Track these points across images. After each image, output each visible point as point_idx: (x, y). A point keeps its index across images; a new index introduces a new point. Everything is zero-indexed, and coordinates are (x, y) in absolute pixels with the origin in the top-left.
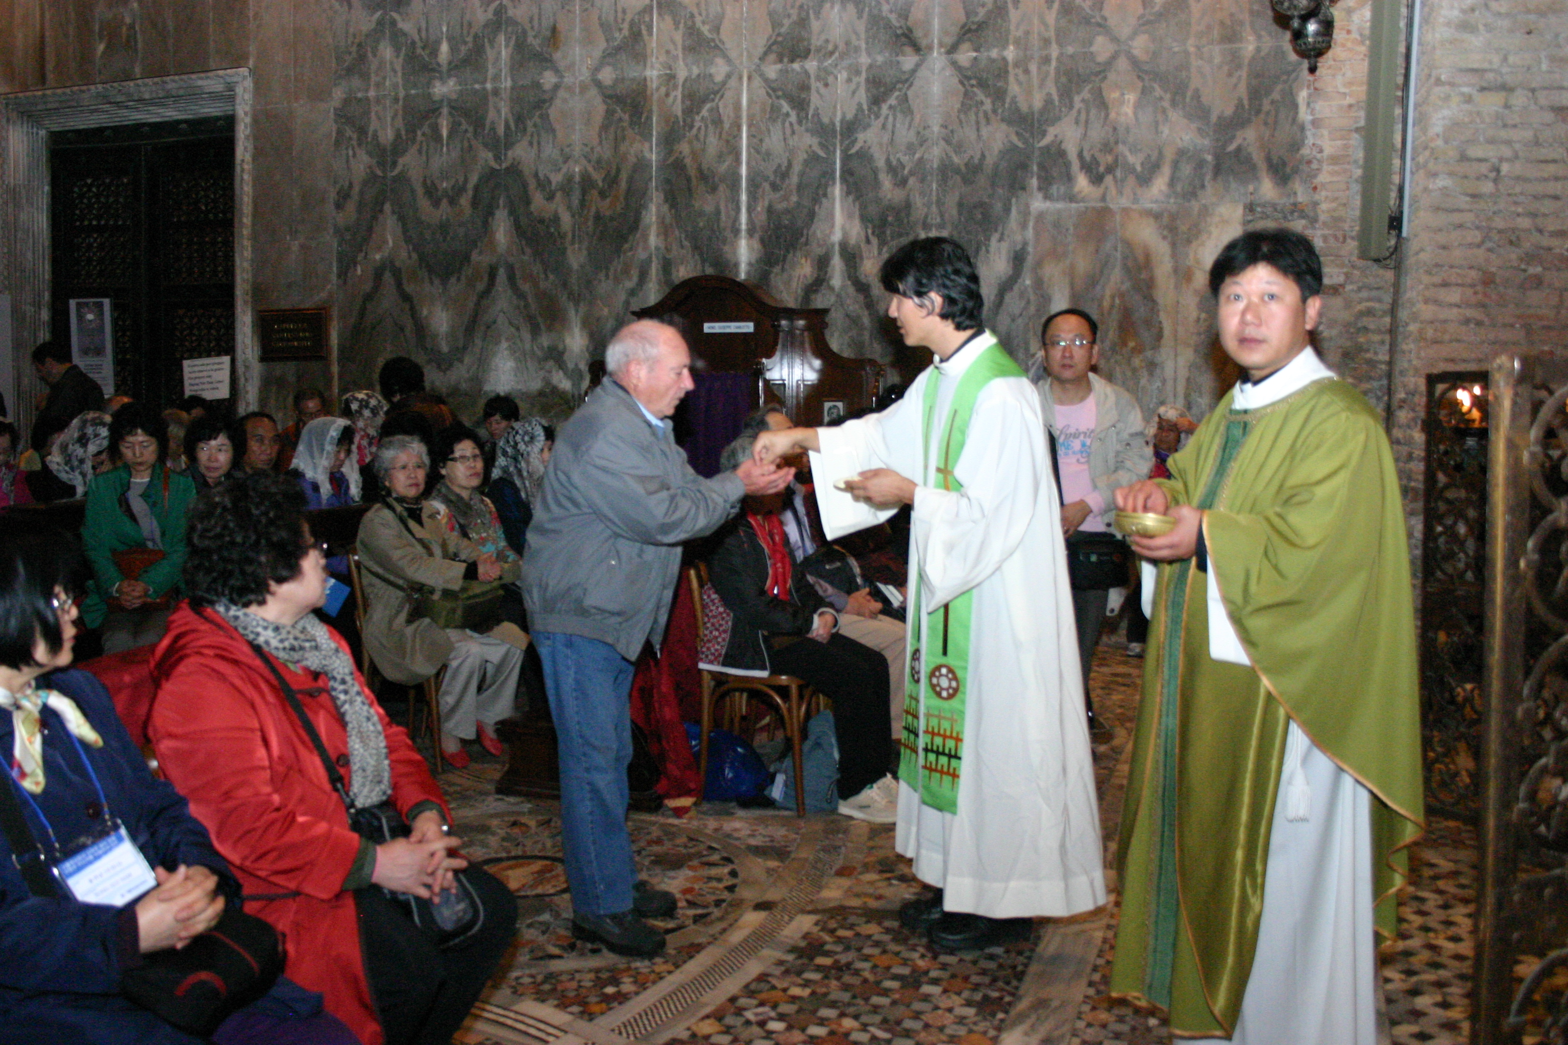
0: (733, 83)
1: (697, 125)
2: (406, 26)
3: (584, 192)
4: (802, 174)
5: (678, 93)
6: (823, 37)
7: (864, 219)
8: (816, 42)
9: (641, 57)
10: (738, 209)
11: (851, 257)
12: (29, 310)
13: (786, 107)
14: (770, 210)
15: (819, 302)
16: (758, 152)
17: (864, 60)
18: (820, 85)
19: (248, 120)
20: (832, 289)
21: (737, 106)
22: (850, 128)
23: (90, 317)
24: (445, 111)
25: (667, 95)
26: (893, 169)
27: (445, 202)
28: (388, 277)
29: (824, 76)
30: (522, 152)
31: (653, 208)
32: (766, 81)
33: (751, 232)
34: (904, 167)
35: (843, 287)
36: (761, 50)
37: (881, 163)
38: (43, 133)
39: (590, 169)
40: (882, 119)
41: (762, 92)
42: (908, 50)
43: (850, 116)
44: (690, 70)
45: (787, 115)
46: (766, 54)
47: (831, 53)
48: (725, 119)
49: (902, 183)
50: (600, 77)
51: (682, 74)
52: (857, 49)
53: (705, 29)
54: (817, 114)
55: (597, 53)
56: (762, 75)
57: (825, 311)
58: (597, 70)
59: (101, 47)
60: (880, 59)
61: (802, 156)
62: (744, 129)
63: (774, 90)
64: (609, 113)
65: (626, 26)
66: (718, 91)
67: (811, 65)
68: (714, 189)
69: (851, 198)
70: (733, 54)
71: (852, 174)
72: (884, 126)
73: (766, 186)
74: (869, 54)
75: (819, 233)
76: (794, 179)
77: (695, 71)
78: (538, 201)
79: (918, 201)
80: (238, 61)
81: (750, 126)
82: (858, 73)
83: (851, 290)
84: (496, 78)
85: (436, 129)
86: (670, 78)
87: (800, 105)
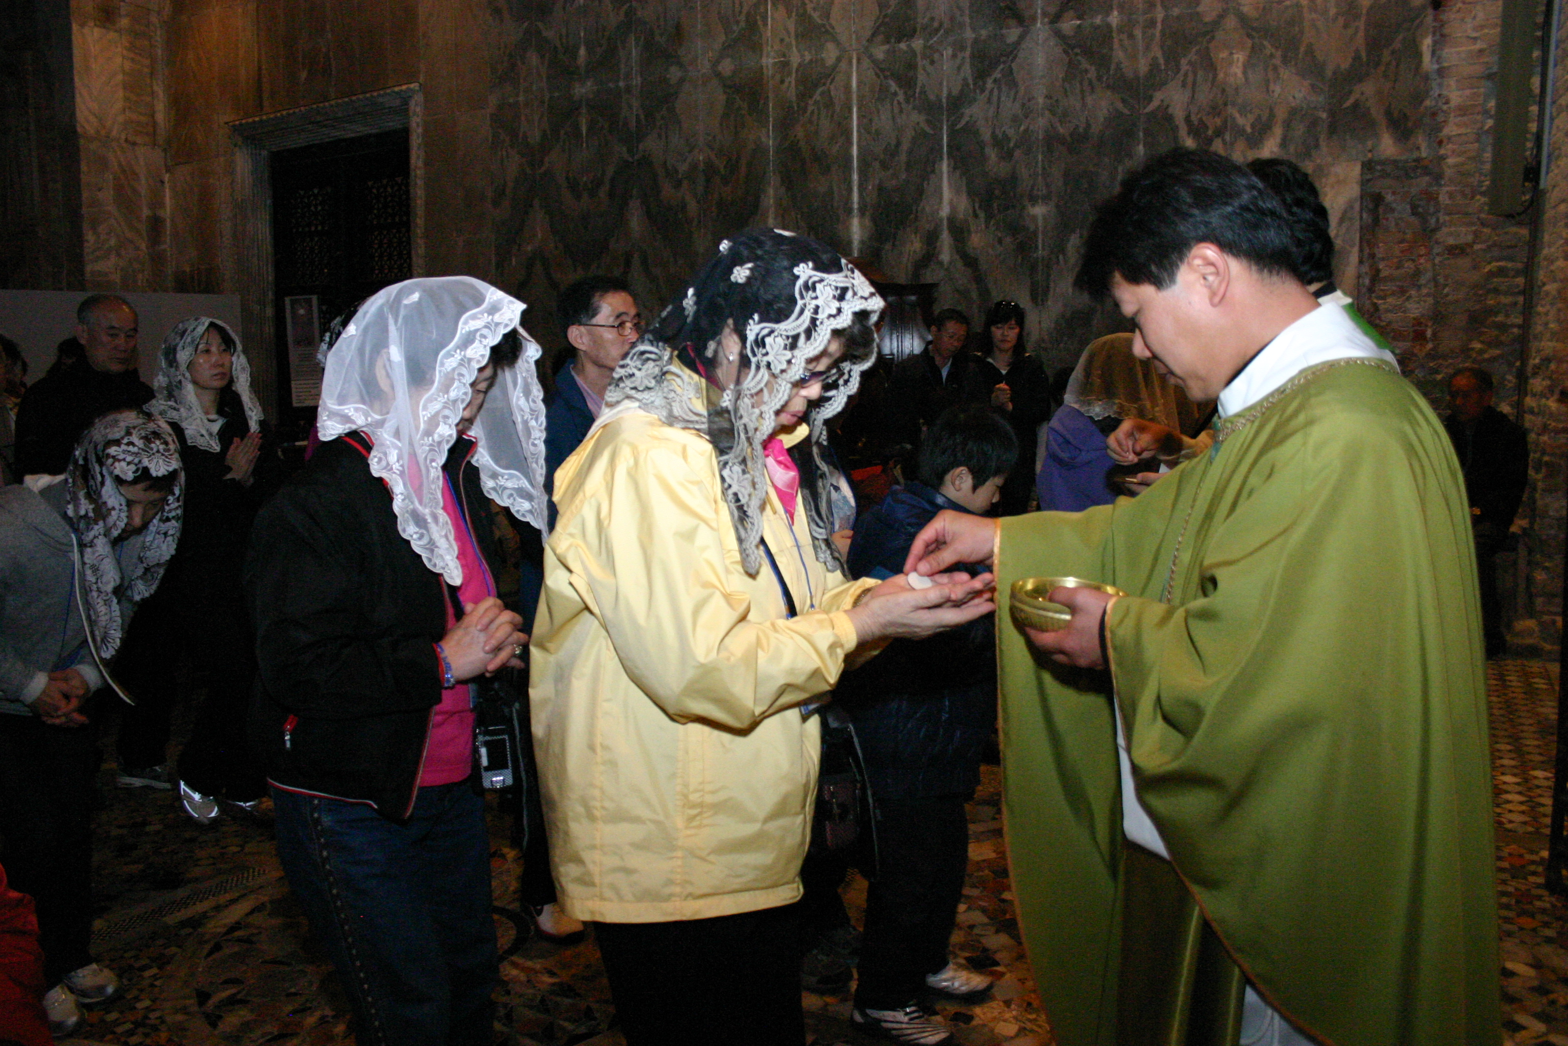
0: (843, 65)
1: (810, 108)
2: (549, 34)
3: (708, 180)
4: (910, 152)
5: (792, 79)
6: (928, 15)
7: (971, 193)
8: (922, 20)
9: (756, 47)
10: (850, 190)
11: (959, 231)
12: (256, 308)
13: (894, 87)
14: (881, 189)
15: (929, 277)
16: (869, 133)
17: (969, 35)
18: (926, 63)
19: (420, 130)
20: (941, 263)
21: (848, 87)
22: (957, 103)
23: (302, 312)
24: (584, 110)
25: (782, 82)
26: (999, 142)
27: (585, 195)
28: (538, 265)
29: (930, 53)
30: (651, 144)
31: (771, 192)
32: (874, 61)
33: (862, 211)
34: (1009, 139)
35: (952, 262)
36: (869, 33)
37: (986, 137)
38: (265, 153)
39: (713, 157)
40: (987, 92)
41: (871, 73)
42: (1012, 22)
43: (955, 92)
44: (802, 56)
45: (895, 94)
46: (873, 35)
47: (937, 30)
48: (836, 101)
49: (1008, 155)
50: (720, 68)
51: (795, 60)
52: (961, 25)
53: (816, 16)
54: (923, 92)
55: (717, 46)
56: (871, 57)
57: (935, 286)
58: (716, 63)
59: (304, 75)
60: (984, 33)
61: (909, 134)
62: (855, 109)
63: (882, 70)
64: (729, 103)
65: (742, 18)
66: (829, 74)
67: (918, 44)
68: (826, 170)
69: (958, 173)
70: (843, 38)
71: (958, 149)
72: (989, 101)
73: (877, 165)
74: (974, 29)
75: (927, 209)
76: (903, 157)
77: (808, 57)
78: (667, 191)
79: (1024, 173)
80: (412, 77)
81: (859, 108)
82: (963, 48)
83: (959, 263)
84: (628, 76)
85: (576, 127)
86: (784, 65)
87: (907, 82)
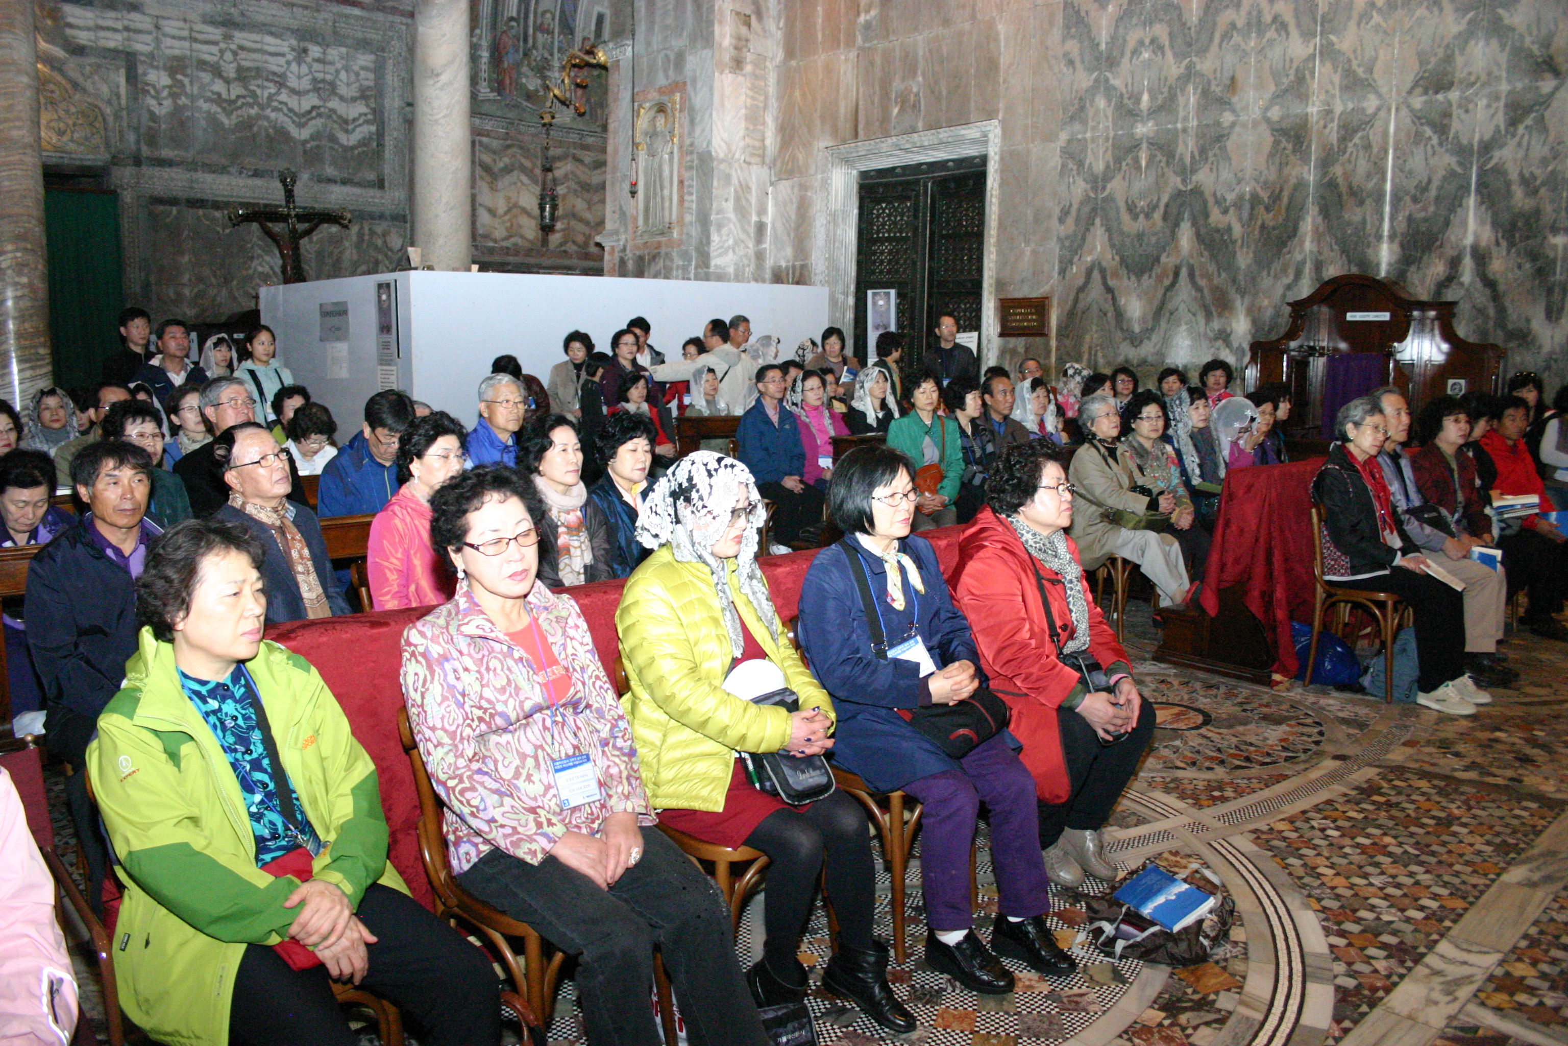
0: (1382, 114)
1: (1349, 150)
2: (1116, 82)
3: (1252, 208)
4: (1440, 188)
5: (1334, 126)
6: (1466, 71)
7: (1495, 224)
8: (1460, 74)
9: (1304, 97)
10: (1382, 219)
11: (1481, 257)
12: (841, 298)
13: (1428, 132)
14: (1410, 219)
15: (1450, 295)
16: (1402, 171)
17: (1504, 87)
18: (1461, 111)
19: (997, 158)
20: (1462, 284)
21: (1385, 133)
22: (1487, 148)
23: (881, 302)
24: (1144, 146)
25: (1325, 127)
26: (1525, 181)
27: (1142, 216)
28: (1096, 274)
29: (1466, 105)
30: (1204, 177)
31: (1309, 219)
32: (1412, 111)
33: (1392, 237)
34: (1535, 178)
35: (1472, 283)
36: (1408, 86)
37: (1514, 176)
38: (854, 172)
39: (1259, 189)
40: (1517, 139)
41: (1408, 121)
42: (1548, 76)
43: (1487, 137)
44: (1345, 105)
45: (1430, 138)
46: (1413, 88)
47: (1473, 84)
48: (1374, 144)
49: (1533, 192)
50: (1269, 114)
51: (1338, 108)
52: (1498, 79)
53: (1360, 71)
54: (1456, 137)
55: (1268, 95)
56: (1408, 106)
57: (1454, 304)
58: (1267, 109)
59: (896, 110)
60: (1519, 86)
61: (1441, 173)
62: (1391, 152)
63: (1419, 118)
64: (1276, 143)
65: (1292, 72)
66: (1369, 122)
67: (1454, 95)
68: (1361, 203)
69: (1483, 208)
70: (1384, 90)
71: (1486, 187)
72: (1519, 144)
73: (1408, 198)
74: (1509, 82)
75: (1453, 238)
76: (1433, 192)
77: (1350, 106)
78: (1216, 216)
79: (1548, 208)
80: (990, 115)
81: (1395, 150)
82: (1497, 98)
83: (1479, 285)
84: (1186, 119)
85: (1137, 160)
86: (1328, 113)
87: (1442, 129)
